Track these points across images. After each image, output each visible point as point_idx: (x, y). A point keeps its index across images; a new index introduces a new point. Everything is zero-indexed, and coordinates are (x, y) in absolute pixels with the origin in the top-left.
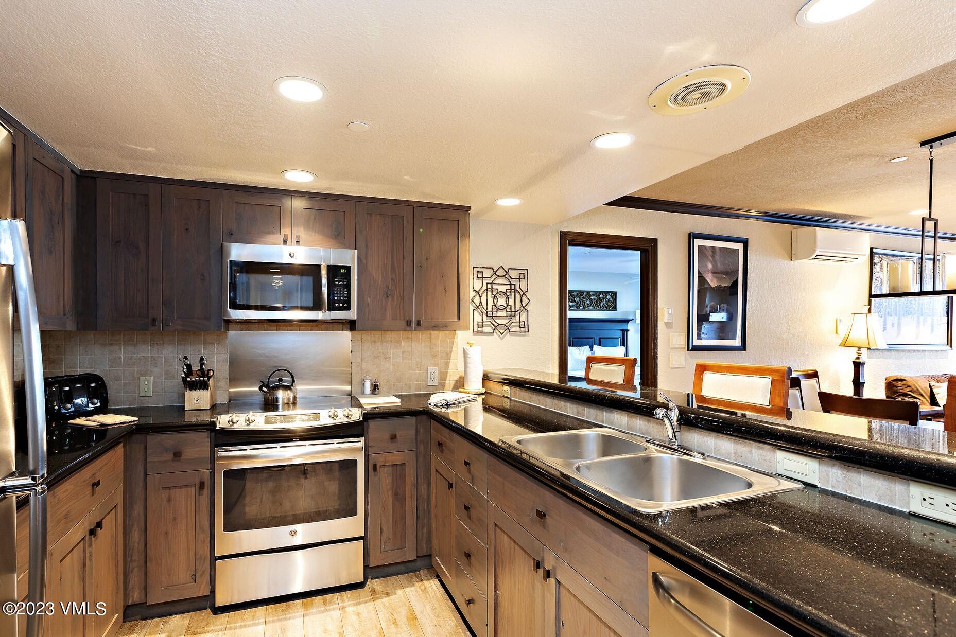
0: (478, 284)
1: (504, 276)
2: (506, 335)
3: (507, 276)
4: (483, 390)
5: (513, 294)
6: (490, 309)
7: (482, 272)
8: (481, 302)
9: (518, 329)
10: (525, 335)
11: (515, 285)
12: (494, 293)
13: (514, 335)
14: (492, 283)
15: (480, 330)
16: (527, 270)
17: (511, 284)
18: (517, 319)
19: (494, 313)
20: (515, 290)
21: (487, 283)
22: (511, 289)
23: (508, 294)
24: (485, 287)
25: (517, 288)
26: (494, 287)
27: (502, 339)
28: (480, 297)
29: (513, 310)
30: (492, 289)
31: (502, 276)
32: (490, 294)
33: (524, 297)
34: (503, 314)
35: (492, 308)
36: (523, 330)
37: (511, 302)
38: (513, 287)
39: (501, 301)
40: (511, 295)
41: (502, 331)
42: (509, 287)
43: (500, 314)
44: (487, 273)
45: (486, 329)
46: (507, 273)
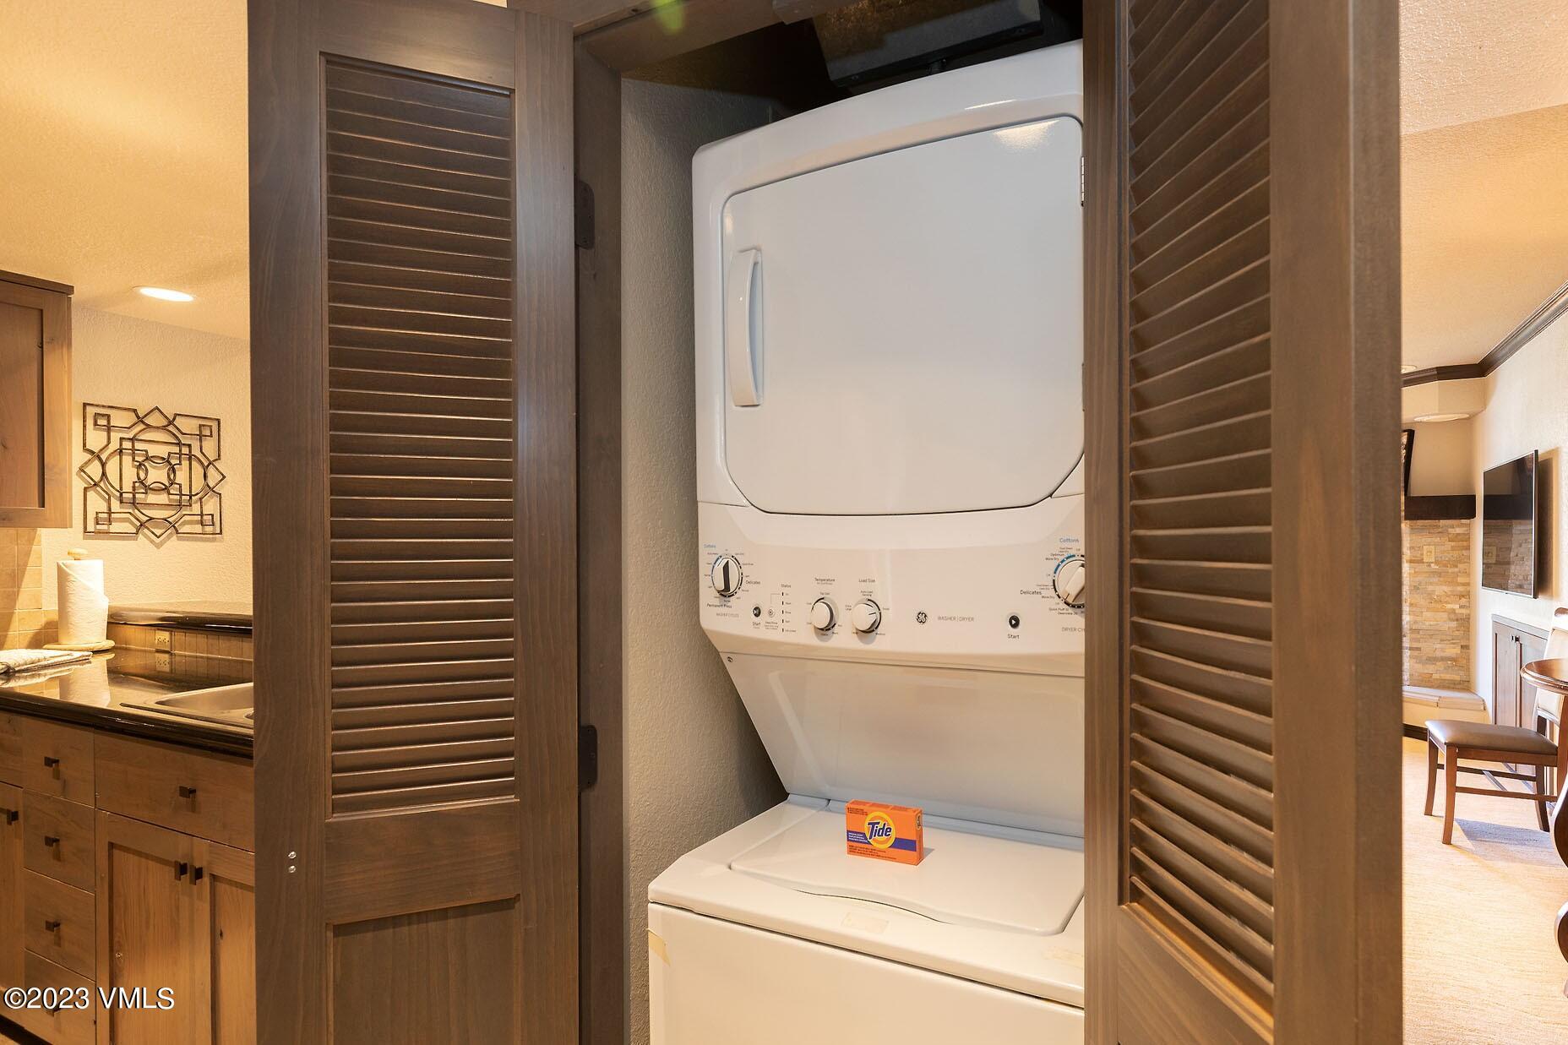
0: (96, 439)
1: (164, 428)
2: (169, 537)
3: (171, 428)
4: (111, 643)
5: (185, 463)
6: (127, 487)
7: (109, 416)
8: (104, 474)
9: (198, 528)
10: (214, 540)
11: (190, 446)
12: (140, 459)
13: (188, 539)
14: (132, 440)
15: (105, 527)
16: (218, 421)
17: (179, 444)
18: (196, 508)
19: (137, 496)
20: (190, 457)
21: (122, 439)
22: (180, 454)
23: (173, 462)
24: (114, 445)
25: (196, 451)
26: (138, 446)
27: (158, 546)
28: (103, 465)
29: (185, 491)
30: (133, 449)
31: (158, 428)
32: (127, 459)
33: (211, 470)
34: (162, 498)
35: (134, 488)
36: (209, 529)
37: (181, 476)
38: (185, 450)
39: (157, 475)
40: (180, 464)
41: (158, 532)
42: (176, 449)
43: (152, 498)
44: (119, 419)
45: (116, 527)
46: (171, 423)
